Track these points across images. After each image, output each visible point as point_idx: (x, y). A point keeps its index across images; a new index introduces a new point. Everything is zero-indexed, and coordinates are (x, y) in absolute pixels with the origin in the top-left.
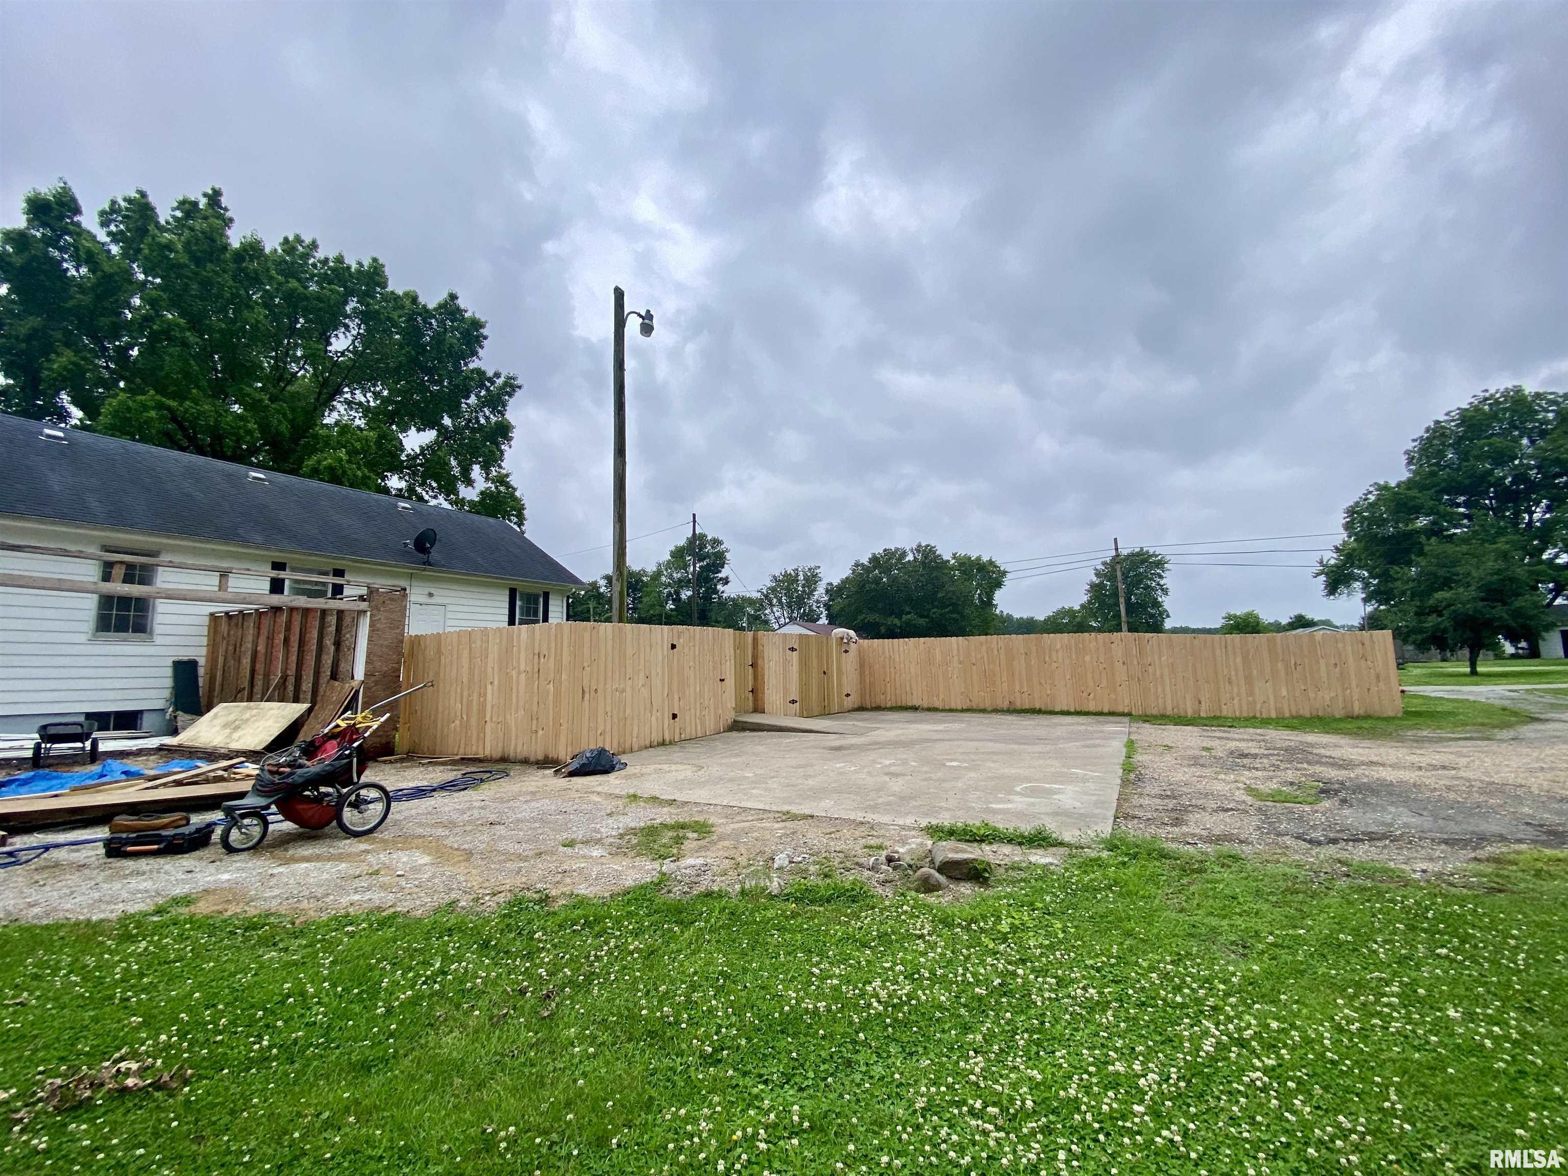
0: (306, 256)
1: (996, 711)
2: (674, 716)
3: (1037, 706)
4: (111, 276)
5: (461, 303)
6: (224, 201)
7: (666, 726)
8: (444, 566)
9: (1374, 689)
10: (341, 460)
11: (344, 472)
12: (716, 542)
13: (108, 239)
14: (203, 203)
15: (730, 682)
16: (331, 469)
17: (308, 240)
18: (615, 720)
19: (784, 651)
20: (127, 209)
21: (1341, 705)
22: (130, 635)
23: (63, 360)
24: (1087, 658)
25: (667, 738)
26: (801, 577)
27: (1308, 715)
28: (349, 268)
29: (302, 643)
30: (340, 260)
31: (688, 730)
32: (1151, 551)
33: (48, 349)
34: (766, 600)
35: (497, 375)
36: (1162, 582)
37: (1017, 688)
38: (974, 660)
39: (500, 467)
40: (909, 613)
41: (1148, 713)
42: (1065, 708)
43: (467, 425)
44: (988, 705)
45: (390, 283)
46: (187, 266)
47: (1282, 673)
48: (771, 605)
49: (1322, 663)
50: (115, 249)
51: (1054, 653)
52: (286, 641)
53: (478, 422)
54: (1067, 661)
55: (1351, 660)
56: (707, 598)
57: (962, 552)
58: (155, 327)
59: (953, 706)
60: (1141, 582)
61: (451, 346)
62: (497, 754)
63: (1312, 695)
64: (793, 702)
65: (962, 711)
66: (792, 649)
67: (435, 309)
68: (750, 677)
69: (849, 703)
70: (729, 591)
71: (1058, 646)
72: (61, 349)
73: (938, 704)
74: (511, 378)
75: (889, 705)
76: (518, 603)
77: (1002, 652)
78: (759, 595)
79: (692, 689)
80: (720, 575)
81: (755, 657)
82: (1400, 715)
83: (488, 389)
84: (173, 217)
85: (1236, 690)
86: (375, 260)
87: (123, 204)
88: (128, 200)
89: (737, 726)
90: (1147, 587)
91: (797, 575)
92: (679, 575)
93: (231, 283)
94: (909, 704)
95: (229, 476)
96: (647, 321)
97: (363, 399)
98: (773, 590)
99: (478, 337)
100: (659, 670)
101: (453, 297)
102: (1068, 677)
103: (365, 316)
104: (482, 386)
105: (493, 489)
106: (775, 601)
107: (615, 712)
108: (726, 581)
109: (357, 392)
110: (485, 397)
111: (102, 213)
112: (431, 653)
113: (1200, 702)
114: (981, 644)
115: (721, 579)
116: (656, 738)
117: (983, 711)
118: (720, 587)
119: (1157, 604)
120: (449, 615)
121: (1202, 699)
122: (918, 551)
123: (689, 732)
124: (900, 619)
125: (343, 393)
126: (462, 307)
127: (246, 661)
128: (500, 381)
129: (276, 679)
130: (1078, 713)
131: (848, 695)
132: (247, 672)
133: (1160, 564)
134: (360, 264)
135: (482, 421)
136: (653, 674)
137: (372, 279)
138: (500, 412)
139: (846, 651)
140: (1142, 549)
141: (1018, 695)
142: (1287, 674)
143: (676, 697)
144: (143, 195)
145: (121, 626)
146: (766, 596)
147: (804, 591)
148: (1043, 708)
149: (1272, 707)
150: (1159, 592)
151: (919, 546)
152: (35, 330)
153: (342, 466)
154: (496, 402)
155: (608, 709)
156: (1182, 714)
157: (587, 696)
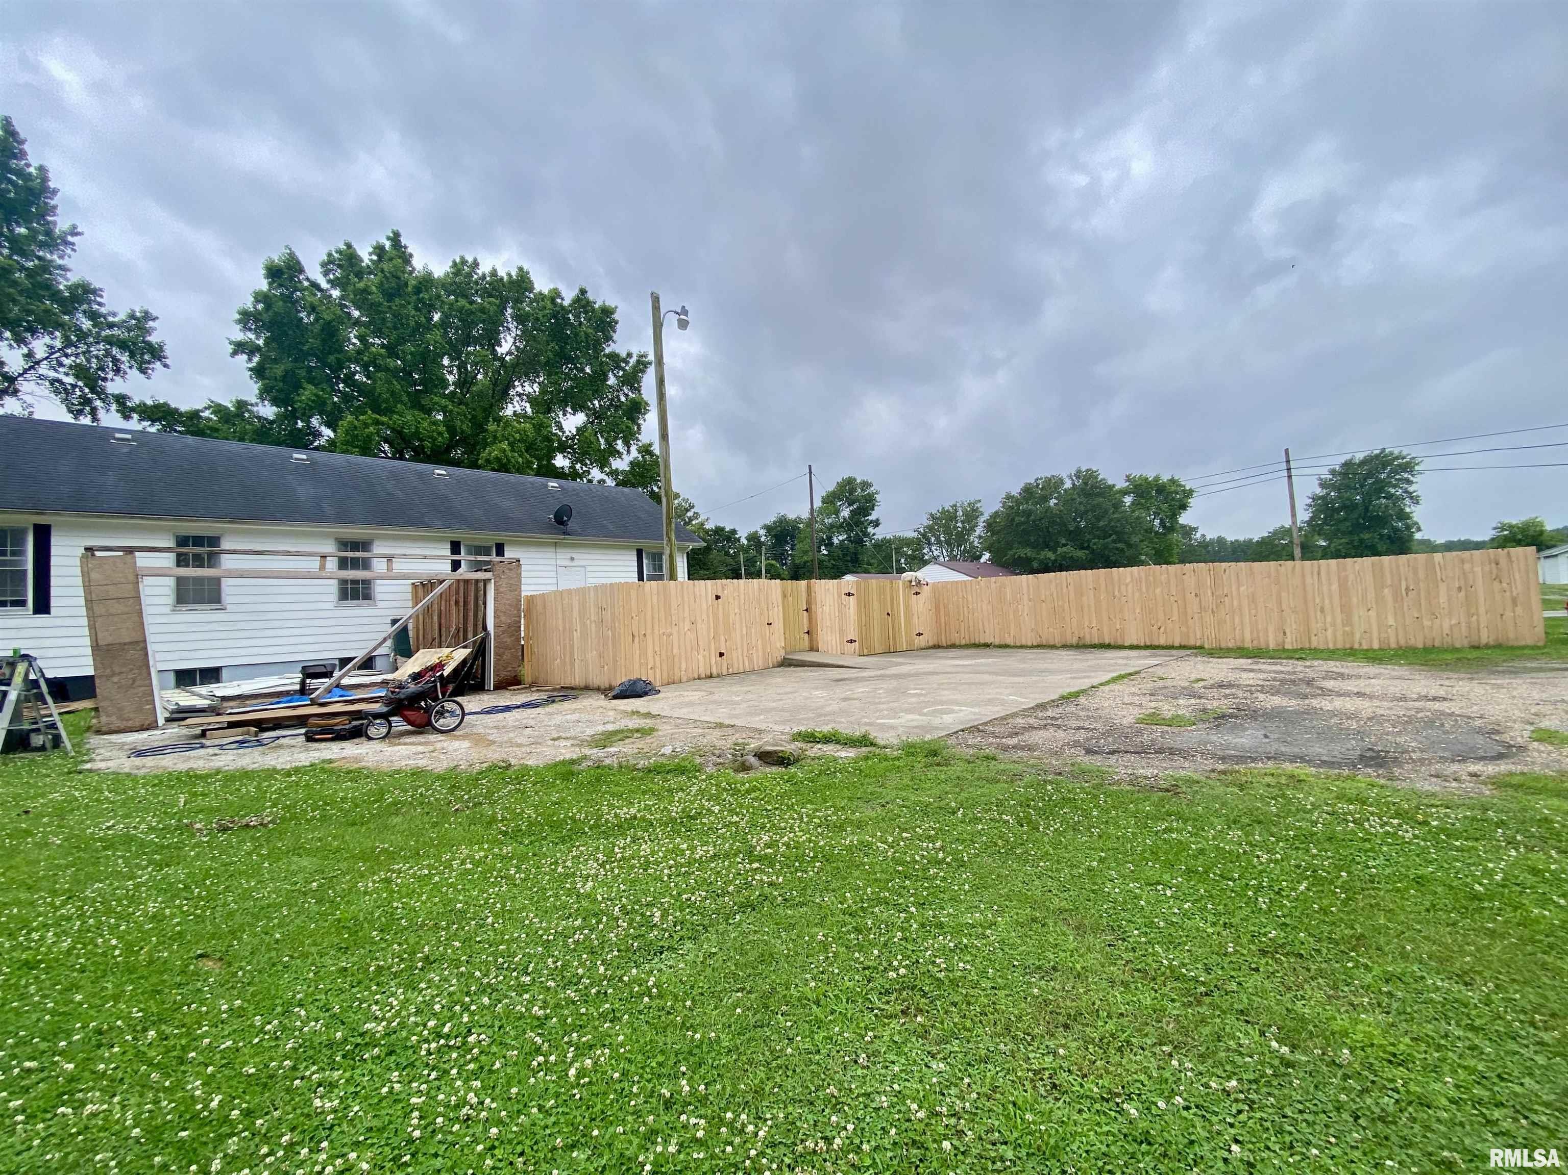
0: (469, 275)
1: (1065, 647)
2: (721, 655)
3: (1107, 642)
4: (330, 322)
5: (590, 296)
6: (404, 241)
7: (713, 662)
8: (580, 535)
9: (1509, 614)
10: (505, 450)
11: (509, 460)
12: (866, 485)
13: (328, 286)
14: (388, 245)
15: (778, 625)
16: (498, 459)
17: (470, 259)
18: (664, 657)
19: (839, 596)
20: (340, 260)
21: (1465, 633)
22: (361, 602)
23: (308, 392)
24: (1158, 591)
25: (715, 672)
26: (960, 513)
27: (1421, 646)
28: (502, 279)
29: (466, 603)
30: (494, 273)
31: (736, 665)
32: (1396, 452)
33: (298, 386)
34: (924, 539)
35: (629, 355)
36: (1411, 489)
37: (1087, 624)
38: (1043, 597)
39: (638, 440)
40: (1064, 545)
41: (1223, 646)
42: (1135, 643)
43: (611, 404)
44: (1057, 641)
45: (536, 286)
46: (380, 304)
47: (1389, 599)
48: (930, 544)
49: (1443, 588)
50: (336, 293)
51: (1123, 588)
52: (457, 602)
53: (619, 400)
54: (1137, 595)
55: (1480, 582)
56: (859, 542)
57: (1136, 473)
58: (365, 359)
59: (1024, 643)
60: (1381, 490)
61: (587, 335)
62: (582, 684)
63: (1427, 623)
64: (851, 641)
65: (1033, 647)
66: (849, 594)
67: (571, 305)
68: (806, 621)
69: (921, 641)
70: (878, 534)
71: (1128, 580)
72: (305, 385)
73: (1009, 641)
74: (642, 356)
75: (963, 642)
76: (645, 561)
77: (1071, 588)
78: (915, 535)
79: (738, 632)
80: (870, 518)
81: (809, 602)
82: (1541, 644)
83: (623, 369)
84: (371, 260)
85: (1329, 619)
86: (521, 269)
87: (336, 255)
88: (339, 252)
89: (786, 663)
90: (1389, 496)
91: (956, 511)
92: (830, 521)
93: (413, 312)
94: (982, 642)
95: (421, 475)
96: (682, 317)
97: (531, 390)
98: (930, 528)
99: (610, 323)
100: (704, 617)
101: (583, 292)
102: (1138, 611)
103: (520, 319)
104: (619, 367)
105: (640, 459)
106: (933, 539)
107: (664, 652)
108: (876, 524)
109: (526, 384)
110: (623, 376)
111: (324, 265)
112: (540, 608)
113: (1285, 633)
114: (1051, 581)
115: (871, 522)
116: (703, 672)
117: (1053, 647)
118: (870, 530)
119: (1403, 516)
120: (589, 575)
121: (1288, 631)
122: (1078, 477)
123: (738, 666)
124: (1055, 551)
125: (514, 387)
126: (591, 299)
127: (436, 618)
128: (632, 361)
129: (453, 630)
130: (1147, 647)
131: (919, 634)
132: (436, 627)
133: (1408, 467)
134: (509, 275)
135: (623, 399)
136: (699, 621)
137: (519, 286)
138: (636, 389)
139: (917, 593)
140: (1383, 450)
141: (1087, 630)
142: (1396, 601)
143: (723, 639)
144: (349, 246)
145: (355, 597)
146: (924, 535)
147: (964, 528)
148: (1112, 643)
149: (1375, 635)
150: (1407, 501)
151: (1079, 471)
152: (287, 372)
153: (506, 456)
154: (632, 380)
155: (657, 649)
156: (1263, 646)
157: (636, 640)
